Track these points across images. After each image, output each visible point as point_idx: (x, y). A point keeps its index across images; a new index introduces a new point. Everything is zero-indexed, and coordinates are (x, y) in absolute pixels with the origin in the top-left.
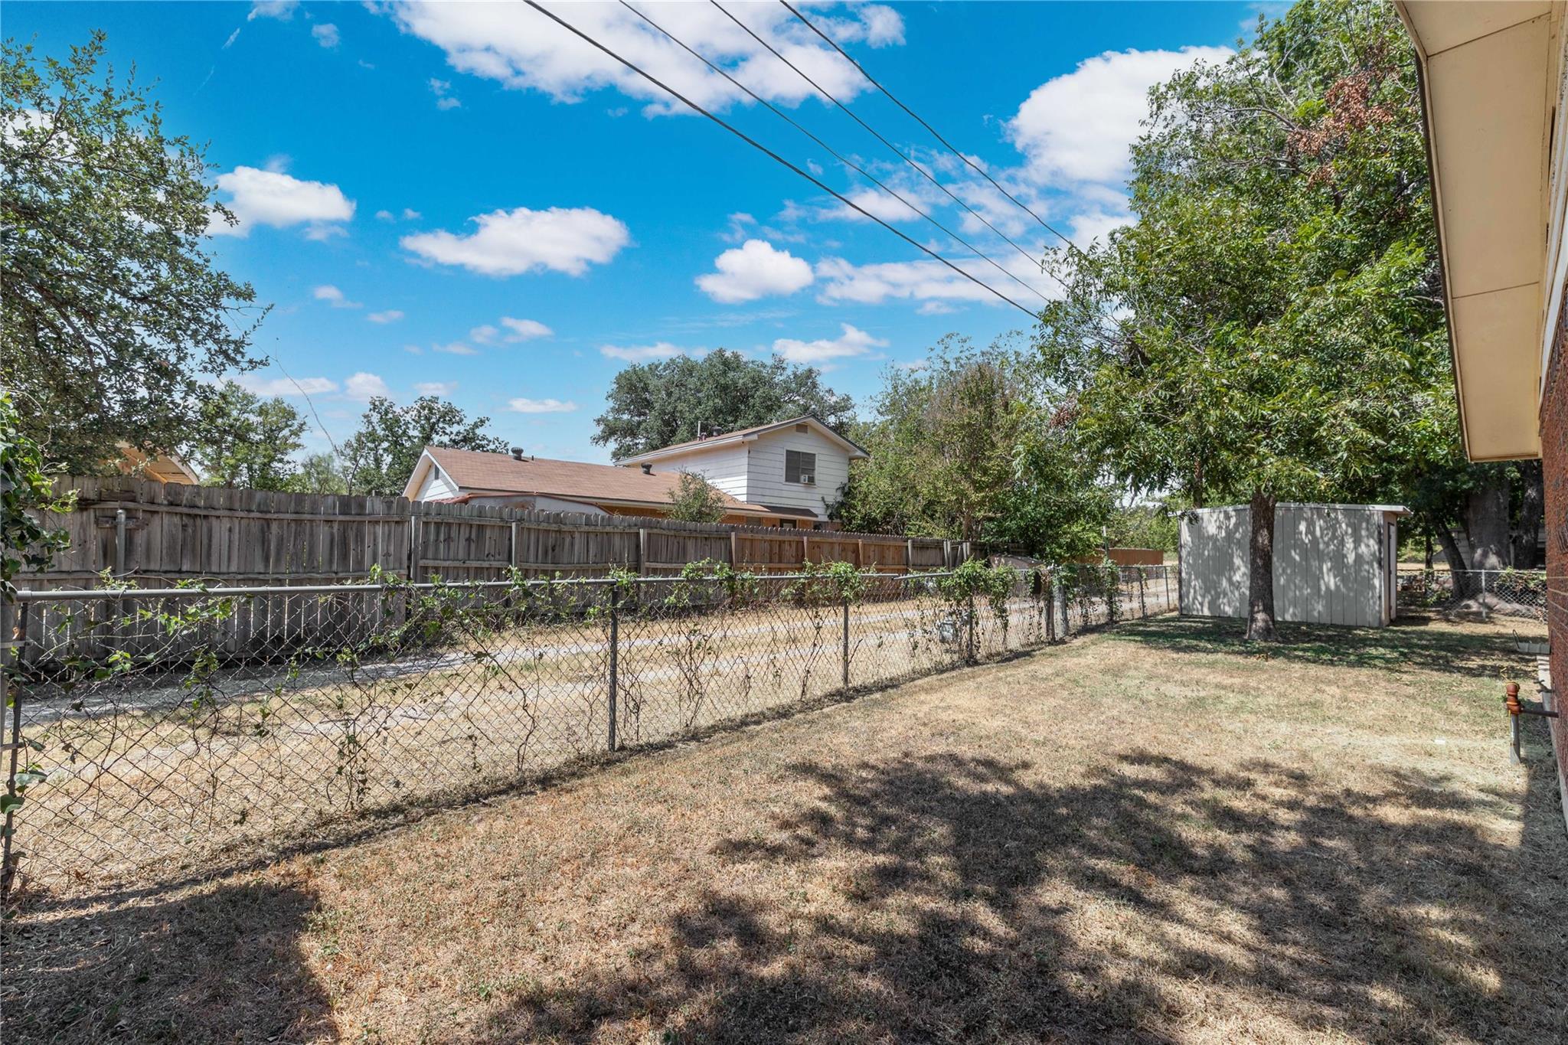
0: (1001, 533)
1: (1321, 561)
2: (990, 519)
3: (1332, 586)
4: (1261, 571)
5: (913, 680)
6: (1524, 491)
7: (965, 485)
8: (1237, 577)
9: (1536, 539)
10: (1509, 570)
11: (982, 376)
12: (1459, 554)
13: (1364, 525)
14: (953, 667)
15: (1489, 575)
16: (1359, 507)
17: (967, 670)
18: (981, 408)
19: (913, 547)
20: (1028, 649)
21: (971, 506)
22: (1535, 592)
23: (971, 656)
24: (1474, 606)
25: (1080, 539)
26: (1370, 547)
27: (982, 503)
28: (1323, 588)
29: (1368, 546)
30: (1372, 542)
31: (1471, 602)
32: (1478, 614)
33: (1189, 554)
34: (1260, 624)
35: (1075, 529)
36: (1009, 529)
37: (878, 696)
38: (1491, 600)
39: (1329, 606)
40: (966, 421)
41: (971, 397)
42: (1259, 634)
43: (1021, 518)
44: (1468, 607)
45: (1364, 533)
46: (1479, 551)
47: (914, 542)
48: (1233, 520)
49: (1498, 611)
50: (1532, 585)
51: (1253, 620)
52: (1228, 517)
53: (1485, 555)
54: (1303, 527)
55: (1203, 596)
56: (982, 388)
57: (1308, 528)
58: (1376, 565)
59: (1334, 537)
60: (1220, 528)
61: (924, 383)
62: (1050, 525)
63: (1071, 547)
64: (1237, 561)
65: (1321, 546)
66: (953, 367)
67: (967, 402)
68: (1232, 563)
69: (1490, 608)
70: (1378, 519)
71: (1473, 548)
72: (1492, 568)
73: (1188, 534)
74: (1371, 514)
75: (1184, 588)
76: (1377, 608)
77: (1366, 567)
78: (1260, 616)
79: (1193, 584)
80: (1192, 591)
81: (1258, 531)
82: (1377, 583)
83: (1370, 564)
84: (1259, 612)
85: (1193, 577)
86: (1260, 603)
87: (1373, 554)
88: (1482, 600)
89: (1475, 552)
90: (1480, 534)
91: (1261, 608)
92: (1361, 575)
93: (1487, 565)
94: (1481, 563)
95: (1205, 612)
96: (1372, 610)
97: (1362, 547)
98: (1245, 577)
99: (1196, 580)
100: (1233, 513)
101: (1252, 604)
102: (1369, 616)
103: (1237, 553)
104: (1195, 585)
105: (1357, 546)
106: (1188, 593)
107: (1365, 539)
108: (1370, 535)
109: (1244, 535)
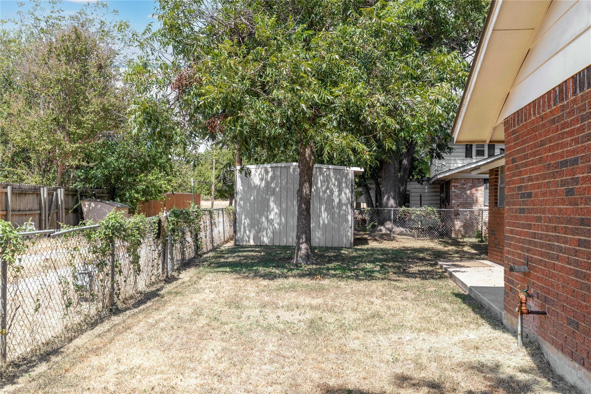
0: (87, 180)
1: (321, 204)
2: (78, 167)
3: (326, 222)
4: (305, 213)
5: (71, 340)
7: (60, 135)
9: (405, 189)
11: (78, 37)
13: (344, 180)
14: (99, 320)
15: (395, 211)
16: (342, 167)
17: (116, 319)
18: (76, 66)
19: (13, 193)
20: (153, 289)
21: (65, 155)
23: (113, 304)
24: (384, 230)
25: (154, 186)
26: (347, 194)
27: (74, 154)
28: (321, 222)
29: (345, 194)
30: (347, 191)
31: (382, 228)
32: (386, 234)
33: (241, 199)
34: (304, 252)
35: (150, 177)
36: (95, 177)
37: (42, 368)
38: (391, 226)
39: (324, 234)
40: (63, 76)
41: (68, 55)
42: (303, 259)
43: (106, 168)
44: (381, 230)
45: (344, 185)
46: (386, 196)
47: (13, 189)
48: (270, 174)
50: (413, 217)
51: (299, 249)
52: (267, 172)
55: (250, 231)
56: (78, 48)
58: (349, 206)
59: (327, 188)
60: (262, 180)
61: (12, 36)
62: (129, 175)
63: (145, 192)
64: (272, 204)
65: (321, 194)
66: (43, 25)
67: (63, 58)
68: (268, 206)
70: (351, 176)
72: (392, 207)
73: (241, 184)
74: (347, 174)
75: (237, 225)
76: (349, 234)
77: (344, 208)
78: (304, 246)
79: (243, 222)
80: (242, 227)
81: (303, 184)
82: (350, 218)
83: (346, 205)
84: (302, 243)
85: (243, 217)
86: (304, 236)
87: (348, 199)
88: (387, 226)
89: (384, 197)
90: (386, 186)
91: (304, 240)
92: (341, 213)
93: (389, 205)
94: (387, 204)
95: (252, 243)
96: (346, 236)
97: (343, 194)
98: (277, 216)
99: (245, 218)
100: (270, 170)
101: (298, 238)
102: (345, 240)
103: (272, 199)
104: (245, 222)
105: (339, 195)
106: (240, 228)
107: (344, 189)
108: (347, 187)
109: (277, 185)
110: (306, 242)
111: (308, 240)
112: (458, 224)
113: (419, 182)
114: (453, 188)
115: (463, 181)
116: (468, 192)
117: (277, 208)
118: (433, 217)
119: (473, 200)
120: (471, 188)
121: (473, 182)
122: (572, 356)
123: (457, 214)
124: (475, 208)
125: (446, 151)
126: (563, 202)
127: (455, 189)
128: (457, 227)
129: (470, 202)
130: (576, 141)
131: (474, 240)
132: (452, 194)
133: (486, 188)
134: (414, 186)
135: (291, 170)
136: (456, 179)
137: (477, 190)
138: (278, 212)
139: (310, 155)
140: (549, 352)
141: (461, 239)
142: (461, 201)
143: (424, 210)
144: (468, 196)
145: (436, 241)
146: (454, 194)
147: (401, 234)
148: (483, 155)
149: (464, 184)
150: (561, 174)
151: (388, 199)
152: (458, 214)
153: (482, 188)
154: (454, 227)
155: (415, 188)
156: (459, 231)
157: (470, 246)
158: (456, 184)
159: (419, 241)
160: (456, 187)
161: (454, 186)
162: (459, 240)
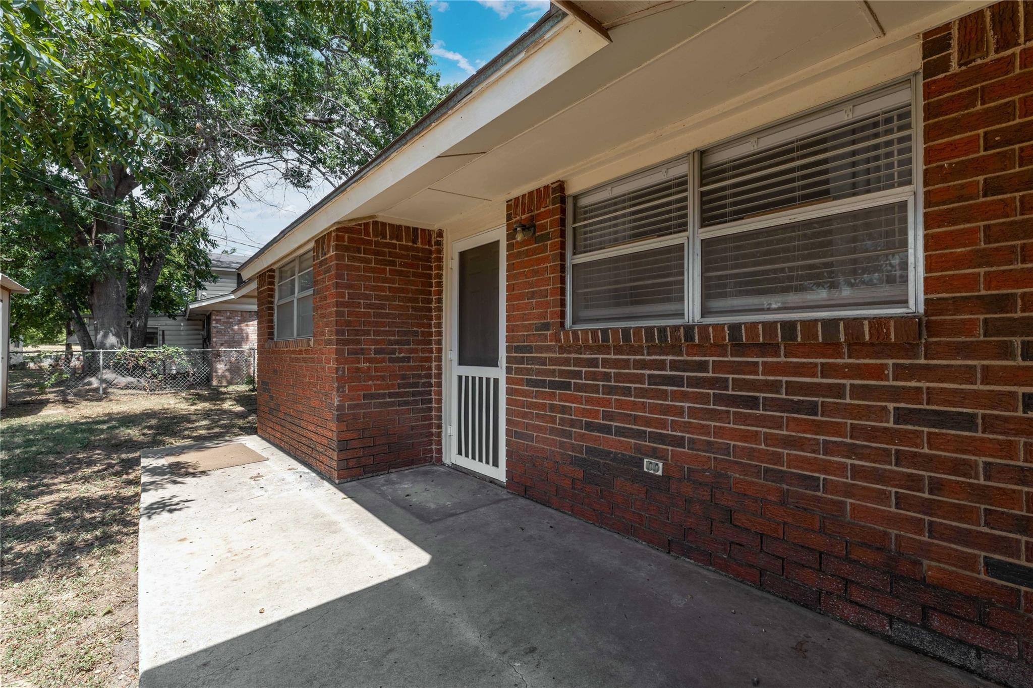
6: (138, 285)
9: (146, 324)
10: (124, 349)
12: (89, 336)
15: (106, 354)
22: (144, 368)
24: (95, 382)
38: (108, 375)
44: (90, 384)
46: (101, 333)
49: (116, 386)
50: (141, 362)
53: (105, 336)
69: (110, 384)
71: (97, 331)
88: (102, 377)
89: (98, 333)
90: (102, 318)
93: (108, 345)
94: (102, 343)
112: (221, 368)
114: (214, 322)
115: (228, 314)
116: (236, 327)
118: (178, 360)
119: (242, 337)
120: (240, 322)
121: (242, 315)
123: (218, 355)
124: (245, 347)
125: (209, 279)
127: (217, 323)
128: (220, 372)
129: (237, 341)
131: (243, 388)
132: (213, 331)
134: (164, 323)
136: (218, 311)
137: (247, 325)
141: (225, 387)
143: (162, 351)
144: (235, 333)
145: (184, 395)
146: (215, 330)
147: (128, 387)
149: (230, 318)
152: (220, 356)
153: (255, 323)
154: (216, 372)
155: (166, 325)
157: (235, 400)
158: (217, 318)
159: (153, 397)
160: (218, 321)
161: (215, 320)
162: (223, 389)
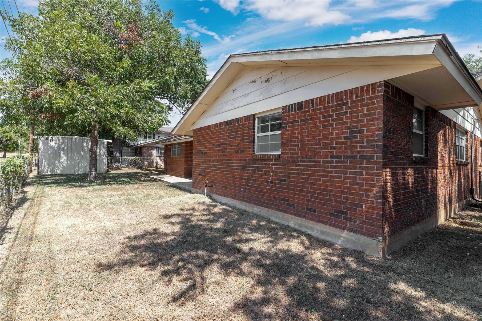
8: (62, 160)
13: (102, 145)
16: (101, 140)
29: (103, 151)
30: (104, 150)
31: (114, 165)
32: (116, 168)
33: (42, 152)
34: (93, 175)
42: (93, 178)
44: (113, 166)
45: (102, 147)
48: (61, 141)
50: (130, 160)
51: (91, 174)
52: (59, 140)
54: (85, 145)
55: (48, 167)
57: (86, 145)
60: (56, 143)
64: (62, 155)
68: (60, 155)
69: (118, 166)
70: (106, 143)
72: (118, 156)
73: (42, 145)
74: (104, 142)
75: (40, 164)
76: (105, 168)
77: (102, 157)
78: (94, 173)
79: (43, 163)
80: (43, 165)
81: (93, 146)
82: (105, 161)
83: (103, 156)
84: (93, 171)
85: (44, 160)
86: (94, 168)
87: (104, 153)
88: (116, 164)
89: (114, 153)
90: (116, 148)
91: (94, 170)
92: (101, 159)
93: (117, 156)
94: (116, 156)
95: (49, 173)
96: (103, 168)
97: (102, 151)
98: (65, 160)
99: (45, 161)
100: (61, 139)
101: (91, 169)
102: (102, 170)
103: (62, 152)
104: (45, 163)
105: (100, 151)
106: (42, 166)
107: (102, 149)
108: (104, 148)
109: (65, 146)
110: (95, 171)
111: (96, 170)
112: (146, 163)
113: (127, 147)
117: (65, 157)
118: (138, 160)
120: (151, 150)
121: (151, 148)
122: (225, 196)
124: (152, 157)
126: (221, 155)
129: (151, 155)
130: (226, 139)
133: (156, 150)
135: (74, 139)
136: (145, 147)
137: (153, 151)
138: (66, 158)
139: (97, 134)
140: (215, 197)
141: (148, 168)
142: (147, 154)
144: (150, 153)
146: (144, 152)
147: (123, 167)
148: (151, 138)
149: (148, 148)
150: (220, 147)
151: (116, 153)
152: (145, 160)
153: (155, 150)
154: (144, 164)
156: (146, 166)
160: (145, 149)
